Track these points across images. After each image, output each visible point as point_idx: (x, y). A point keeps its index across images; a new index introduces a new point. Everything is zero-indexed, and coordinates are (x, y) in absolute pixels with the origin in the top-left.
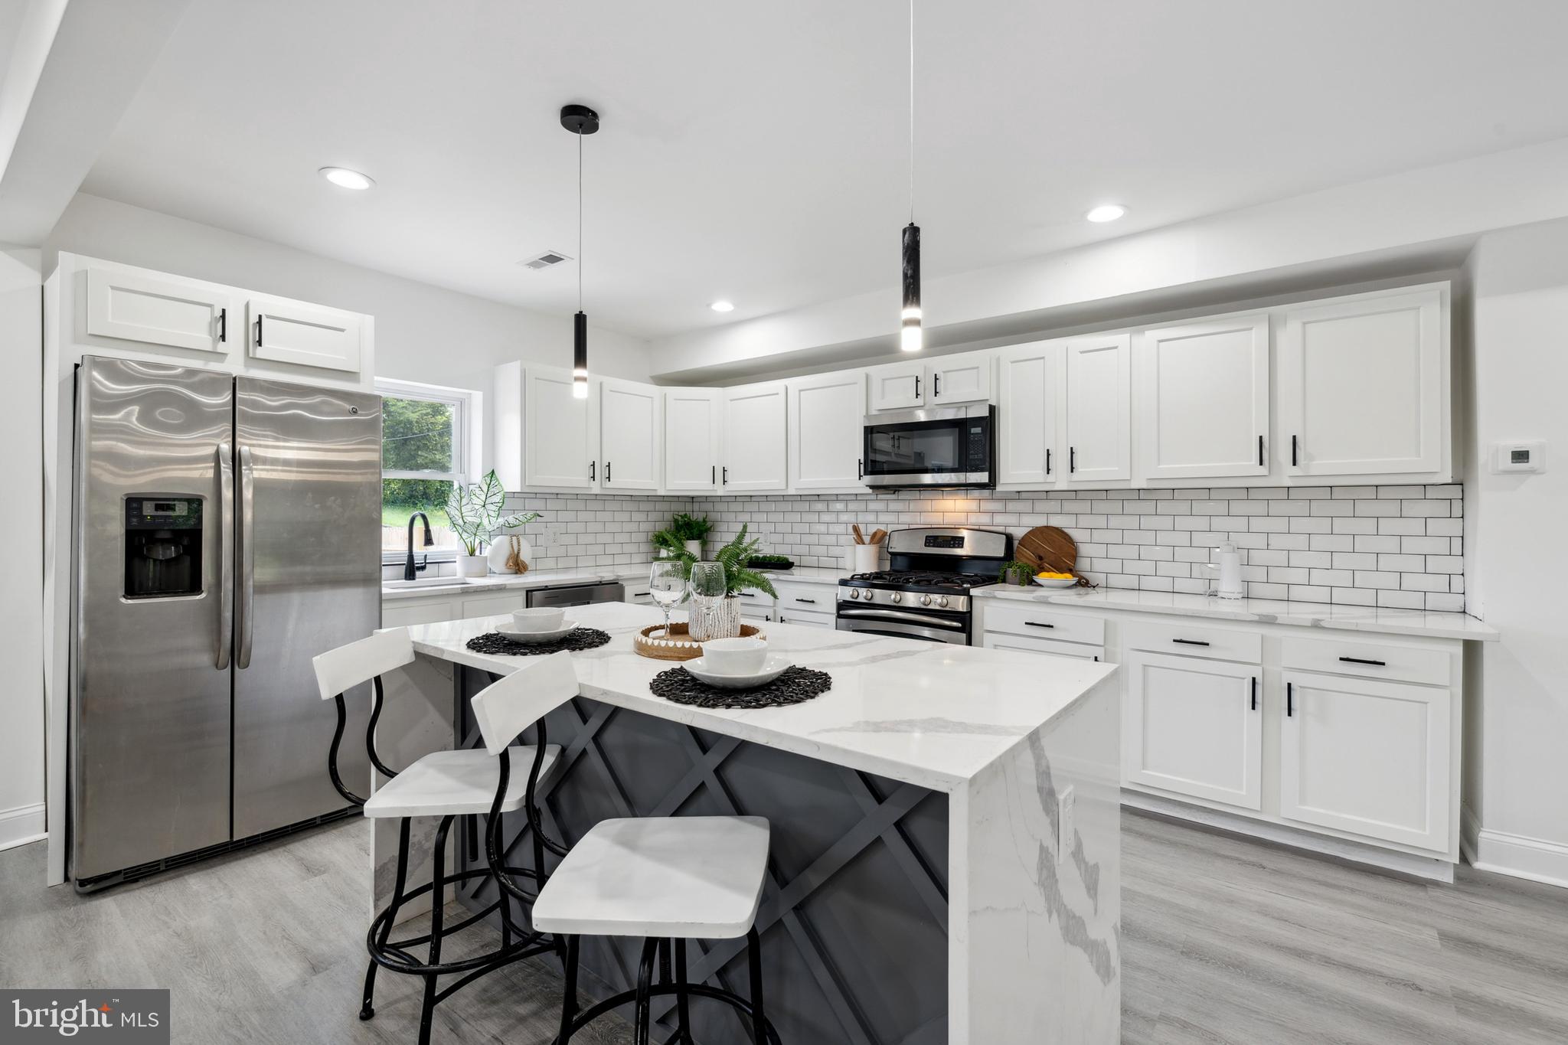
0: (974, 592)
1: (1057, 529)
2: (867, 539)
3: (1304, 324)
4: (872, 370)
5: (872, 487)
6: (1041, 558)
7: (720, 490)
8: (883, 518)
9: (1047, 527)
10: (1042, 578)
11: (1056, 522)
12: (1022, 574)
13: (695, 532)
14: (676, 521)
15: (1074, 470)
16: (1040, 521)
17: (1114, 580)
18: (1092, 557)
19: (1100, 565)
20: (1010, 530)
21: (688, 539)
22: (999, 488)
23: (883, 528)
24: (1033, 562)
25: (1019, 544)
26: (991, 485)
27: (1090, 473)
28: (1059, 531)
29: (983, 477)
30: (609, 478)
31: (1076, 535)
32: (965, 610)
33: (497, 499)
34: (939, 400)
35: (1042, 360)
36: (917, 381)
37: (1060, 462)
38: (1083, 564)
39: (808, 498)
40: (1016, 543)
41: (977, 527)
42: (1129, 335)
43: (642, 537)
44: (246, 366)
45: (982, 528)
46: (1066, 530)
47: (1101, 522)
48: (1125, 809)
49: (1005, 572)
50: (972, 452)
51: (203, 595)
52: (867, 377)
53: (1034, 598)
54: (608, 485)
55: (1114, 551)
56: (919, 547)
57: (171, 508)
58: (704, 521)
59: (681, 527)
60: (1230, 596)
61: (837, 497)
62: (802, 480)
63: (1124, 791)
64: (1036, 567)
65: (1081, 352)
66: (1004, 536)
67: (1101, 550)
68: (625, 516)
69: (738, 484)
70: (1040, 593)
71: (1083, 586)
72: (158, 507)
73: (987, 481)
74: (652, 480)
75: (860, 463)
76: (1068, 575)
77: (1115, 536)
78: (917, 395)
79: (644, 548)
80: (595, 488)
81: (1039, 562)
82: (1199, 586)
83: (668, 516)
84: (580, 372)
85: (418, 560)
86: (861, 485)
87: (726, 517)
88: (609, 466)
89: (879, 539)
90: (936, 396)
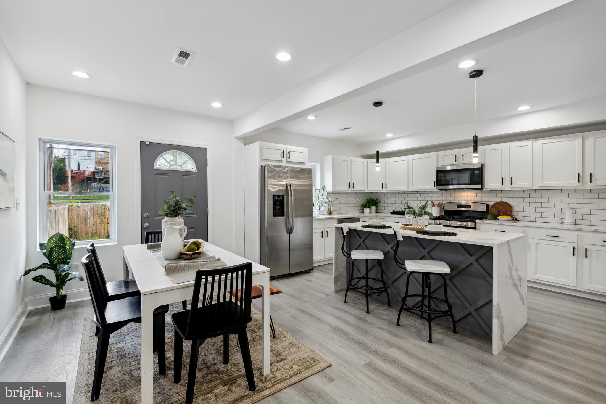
0: (477, 221)
1: (505, 202)
2: (436, 206)
4: (440, 153)
5: (439, 189)
7: (384, 190)
8: (440, 199)
9: (501, 202)
10: (500, 218)
11: (504, 200)
12: (493, 216)
13: (374, 203)
14: (368, 200)
15: (512, 184)
16: (499, 200)
17: (526, 219)
18: (518, 211)
19: (521, 214)
20: (487, 203)
21: (372, 206)
22: (484, 190)
23: (441, 202)
24: (496, 213)
25: (491, 207)
26: (482, 188)
27: (517, 185)
28: (506, 203)
29: (479, 186)
30: (353, 187)
31: (511, 204)
32: (474, 227)
33: (326, 194)
34: (463, 162)
35: (501, 150)
36: (455, 156)
37: (507, 181)
38: (515, 214)
39: (413, 193)
40: (490, 207)
41: (476, 202)
42: (532, 142)
43: (358, 205)
44: (286, 163)
45: (477, 202)
46: (508, 203)
47: (522, 200)
48: (528, 286)
49: (486, 216)
50: (475, 178)
51: (285, 217)
52: (437, 155)
53: (498, 223)
54: (353, 189)
55: (526, 209)
56: (455, 208)
57: (280, 197)
58: (377, 200)
59: (370, 201)
60: (569, 223)
61: (424, 192)
62: (413, 187)
63: (528, 281)
64: (497, 214)
65: (515, 147)
66: (486, 205)
67: (522, 209)
68: (353, 199)
69: (390, 189)
70: (499, 222)
71: (515, 220)
72: (278, 197)
73: (481, 187)
74: (364, 187)
75: (435, 182)
76: (510, 217)
77: (526, 205)
78: (455, 161)
79: (359, 208)
80: (350, 190)
81: (499, 213)
82: (557, 220)
83: (365, 198)
84: (378, 165)
86: (435, 189)
87: (384, 198)
88: (353, 184)
89: (440, 205)
90: (462, 161)
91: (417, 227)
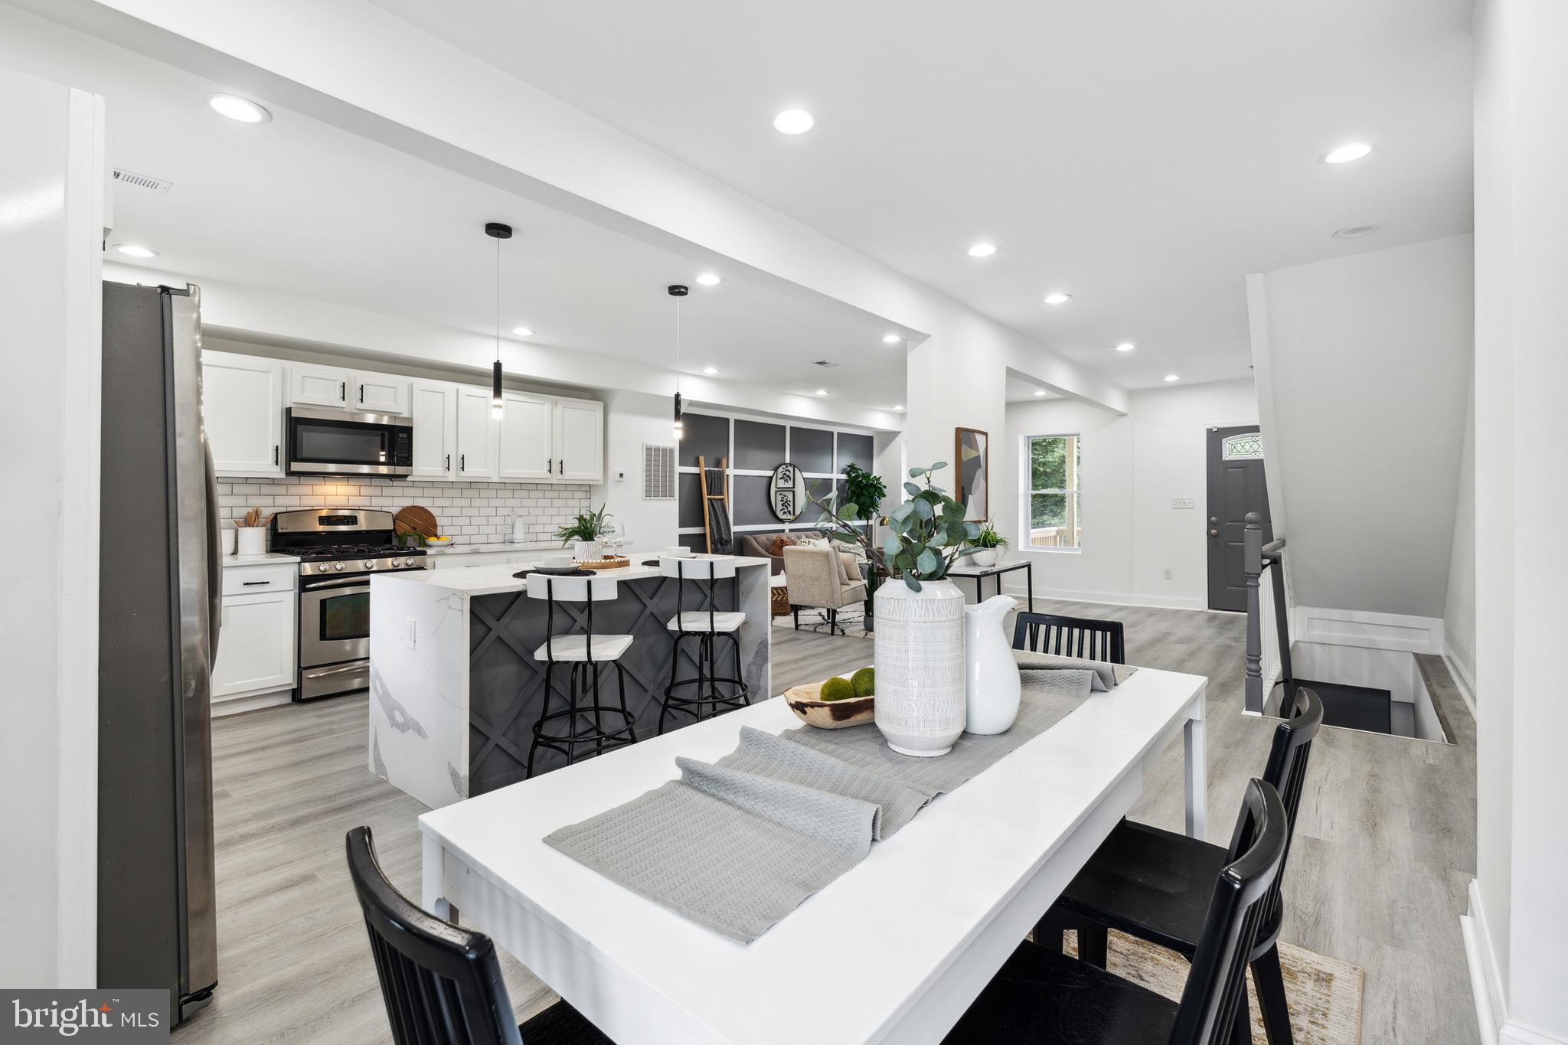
0: (430, 552)
1: (421, 507)
3: (564, 407)
4: (288, 364)
6: (414, 529)
9: (414, 506)
11: (419, 503)
12: (420, 540)
15: (464, 469)
16: (408, 502)
18: (445, 525)
24: (408, 531)
25: (400, 520)
27: (473, 471)
28: (423, 510)
29: (408, 470)
31: (434, 512)
34: (361, 405)
35: (443, 394)
36: (344, 386)
38: (442, 531)
45: (365, 508)
46: (427, 508)
47: (448, 502)
50: (400, 451)
52: (284, 370)
55: (456, 521)
65: (466, 395)
66: (387, 514)
67: (449, 520)
77: (457, 512)
78: (343, 398)
81: (412, 531)
90: (361, 401)
91: (599, 561)
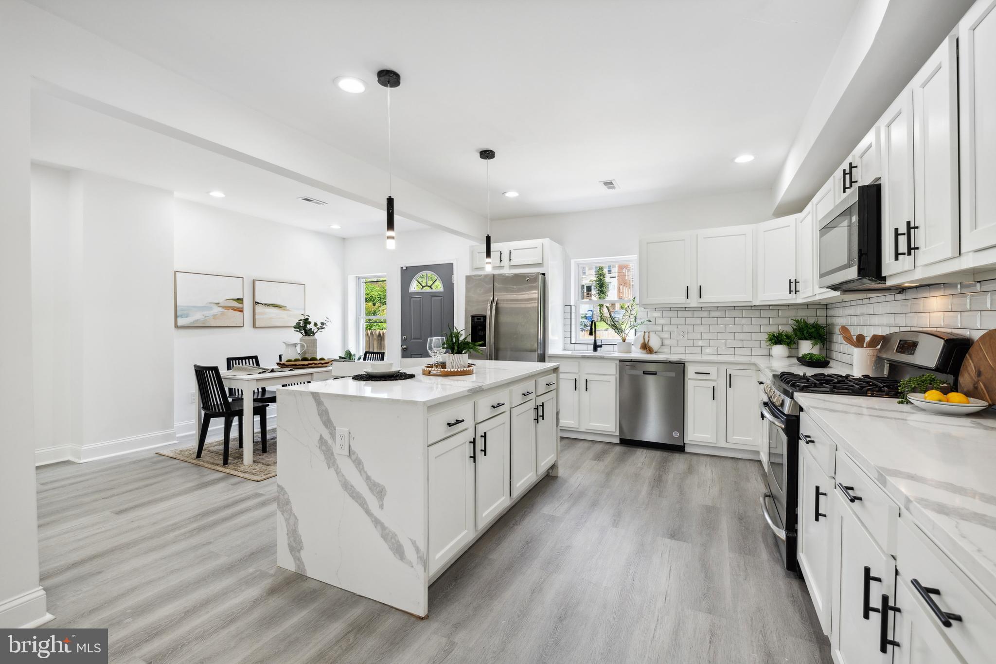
30: (701, 296)
51: (486, 348)
54: (702, 300)
56: (893, 353)
57: (480, 319)
78: (845, 189)
80: (692, 303)
85: (599, 343)
88: (700, 288)
